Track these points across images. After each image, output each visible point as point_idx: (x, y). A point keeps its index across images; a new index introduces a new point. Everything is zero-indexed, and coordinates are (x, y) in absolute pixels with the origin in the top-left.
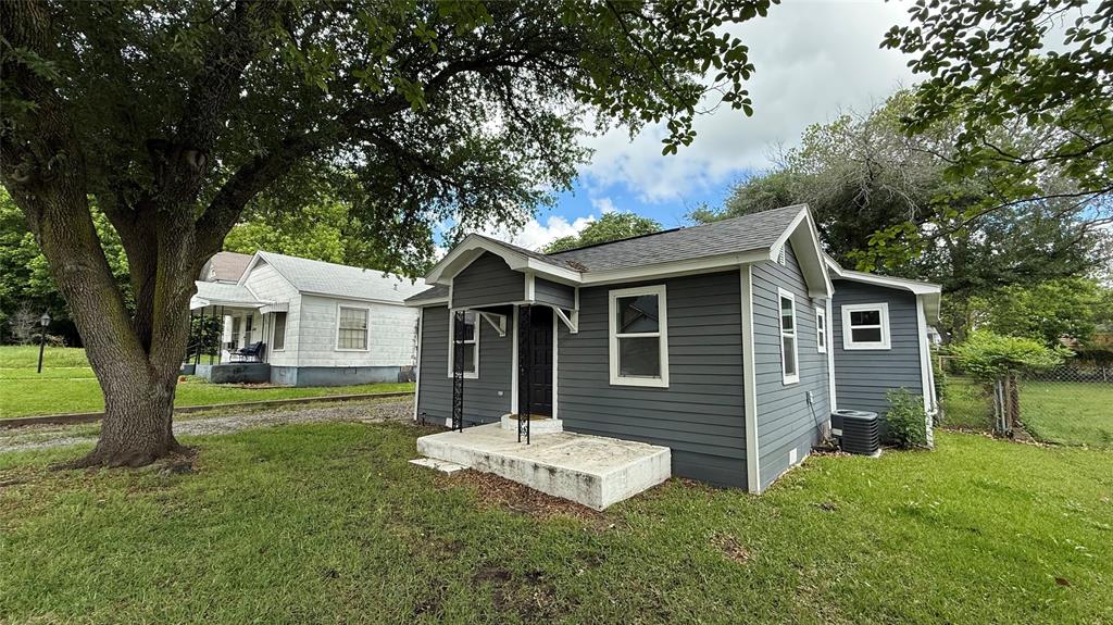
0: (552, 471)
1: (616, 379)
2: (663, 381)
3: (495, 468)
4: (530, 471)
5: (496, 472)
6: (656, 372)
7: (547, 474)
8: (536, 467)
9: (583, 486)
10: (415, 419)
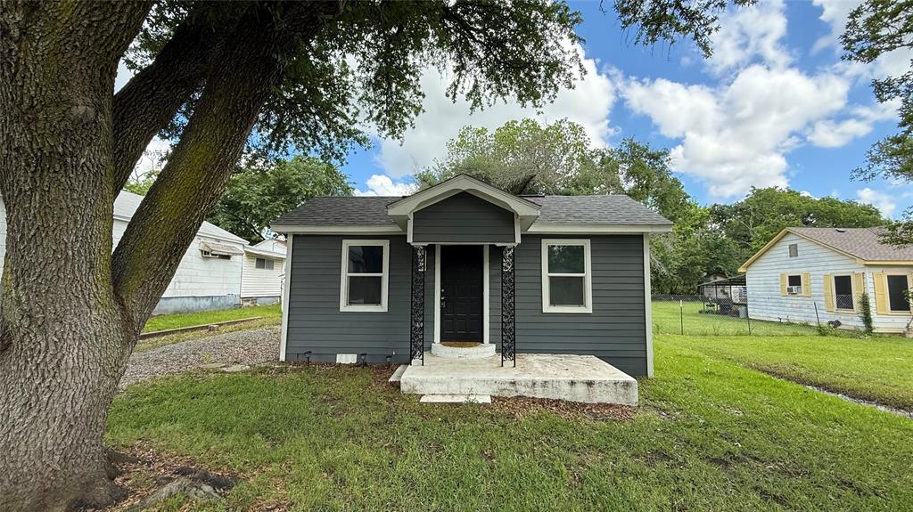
0: (590, 384)
1: (547, 308)
2: (588, 308)
3: (523, 390)
4: (567, 388)
5: (525, 394)
6: (581, 302)
7: (585, 387)
8: (572, 383)
9: (622, 391)
10: (282, 358)
